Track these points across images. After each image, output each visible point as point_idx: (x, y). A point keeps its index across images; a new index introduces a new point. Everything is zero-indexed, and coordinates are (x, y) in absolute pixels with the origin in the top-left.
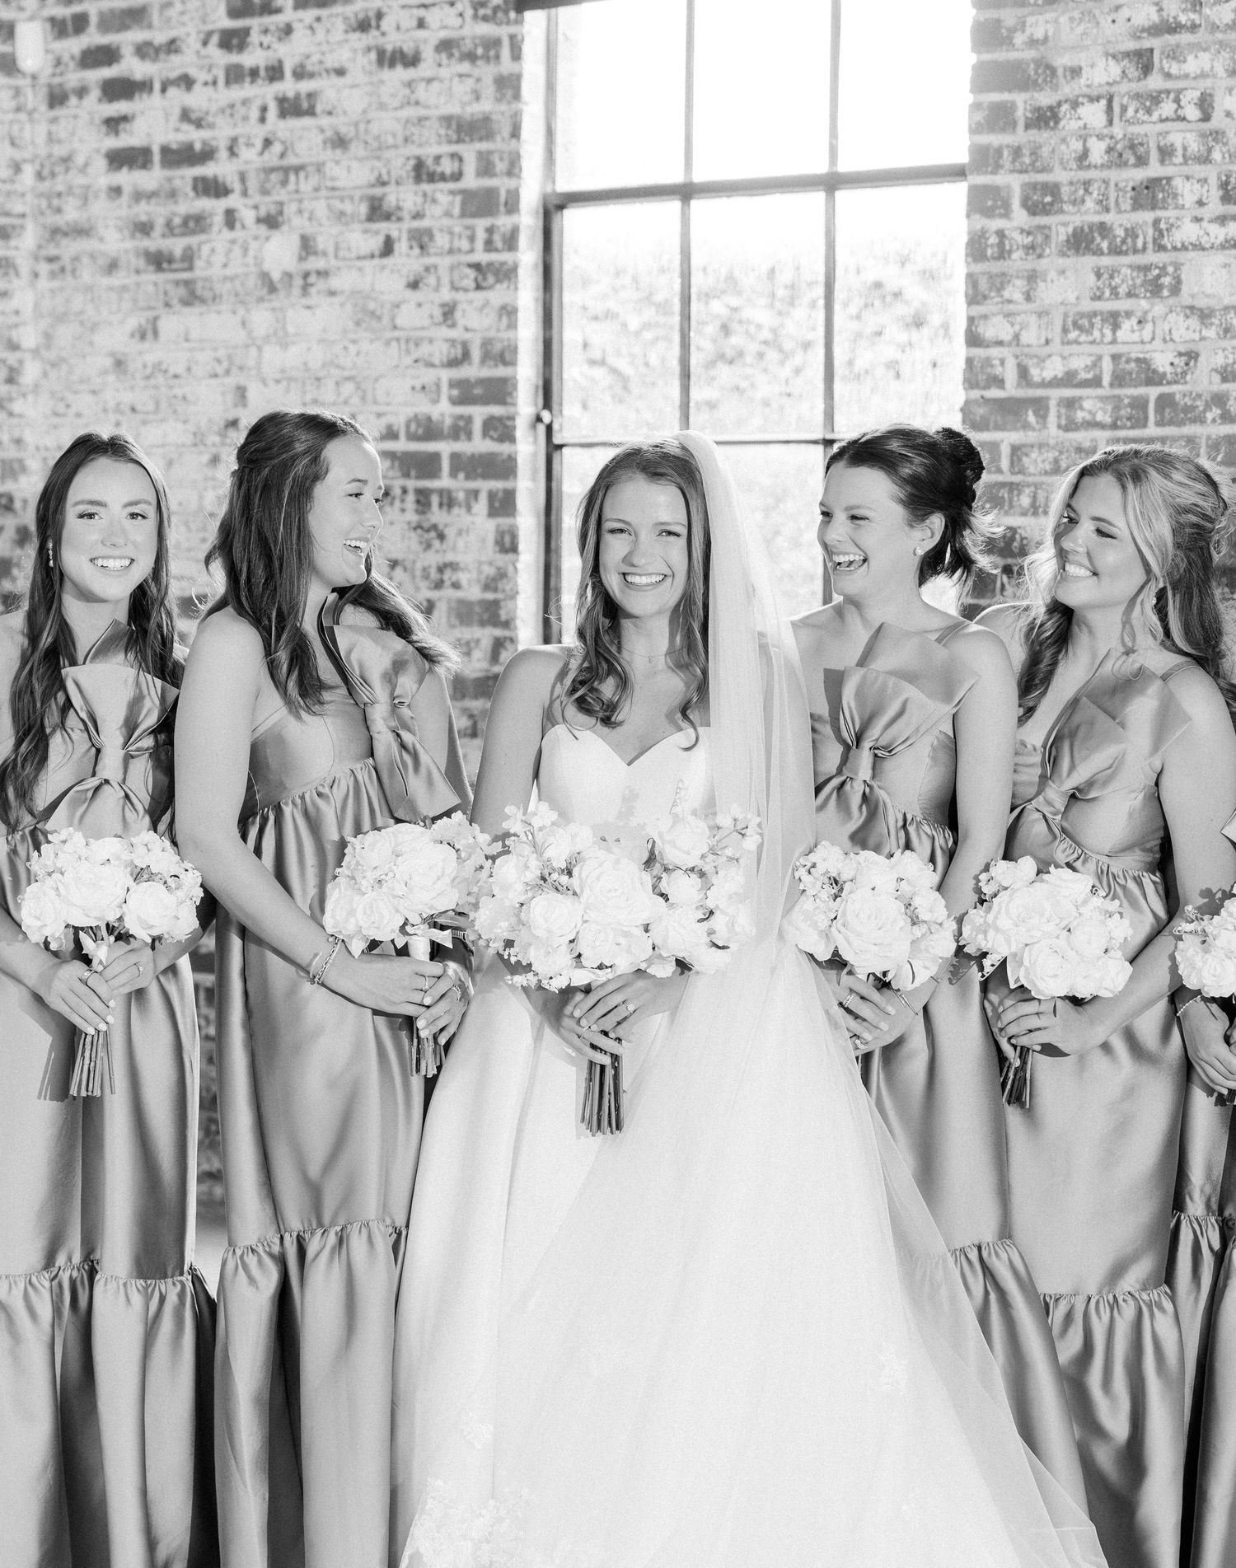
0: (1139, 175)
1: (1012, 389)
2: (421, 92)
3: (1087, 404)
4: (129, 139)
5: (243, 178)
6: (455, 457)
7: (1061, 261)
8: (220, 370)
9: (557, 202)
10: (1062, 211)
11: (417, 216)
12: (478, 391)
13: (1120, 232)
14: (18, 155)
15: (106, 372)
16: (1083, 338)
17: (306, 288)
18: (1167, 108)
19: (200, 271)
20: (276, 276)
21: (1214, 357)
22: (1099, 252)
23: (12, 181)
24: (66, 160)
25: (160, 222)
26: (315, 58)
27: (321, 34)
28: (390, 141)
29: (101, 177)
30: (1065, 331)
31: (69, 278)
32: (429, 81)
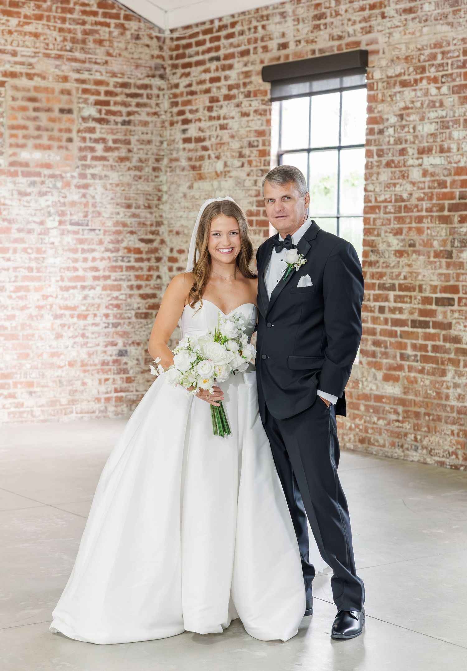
0: (400, 147)
1: (373, 204)
2: (251, 124)
3: (389, 207)
4: (188, 135)
5: (212, 145)
6: (257, 221)
7: (384, 170)
8: (207, 197)
9: (282, 153)
10: (384, 156)
11: (249, 156)
12: (261, 203)
13: (396, 162)
14: (161, 139)
15: (181, 198)
16: (389, 190)
17: (225, 175)
18: (406, 129)
19: (202, 171)
20: (219, 172)
21: (416, 195)
22: (392, 167)
23: (160, 146)
24: (174, 141)
25: (194, 158)
26: (227, 114)
27: (229, 108)
28: (244, 136)
29: (181, 145)
30: (385, 188)
31: (174, 173)
32: (252, 120)
